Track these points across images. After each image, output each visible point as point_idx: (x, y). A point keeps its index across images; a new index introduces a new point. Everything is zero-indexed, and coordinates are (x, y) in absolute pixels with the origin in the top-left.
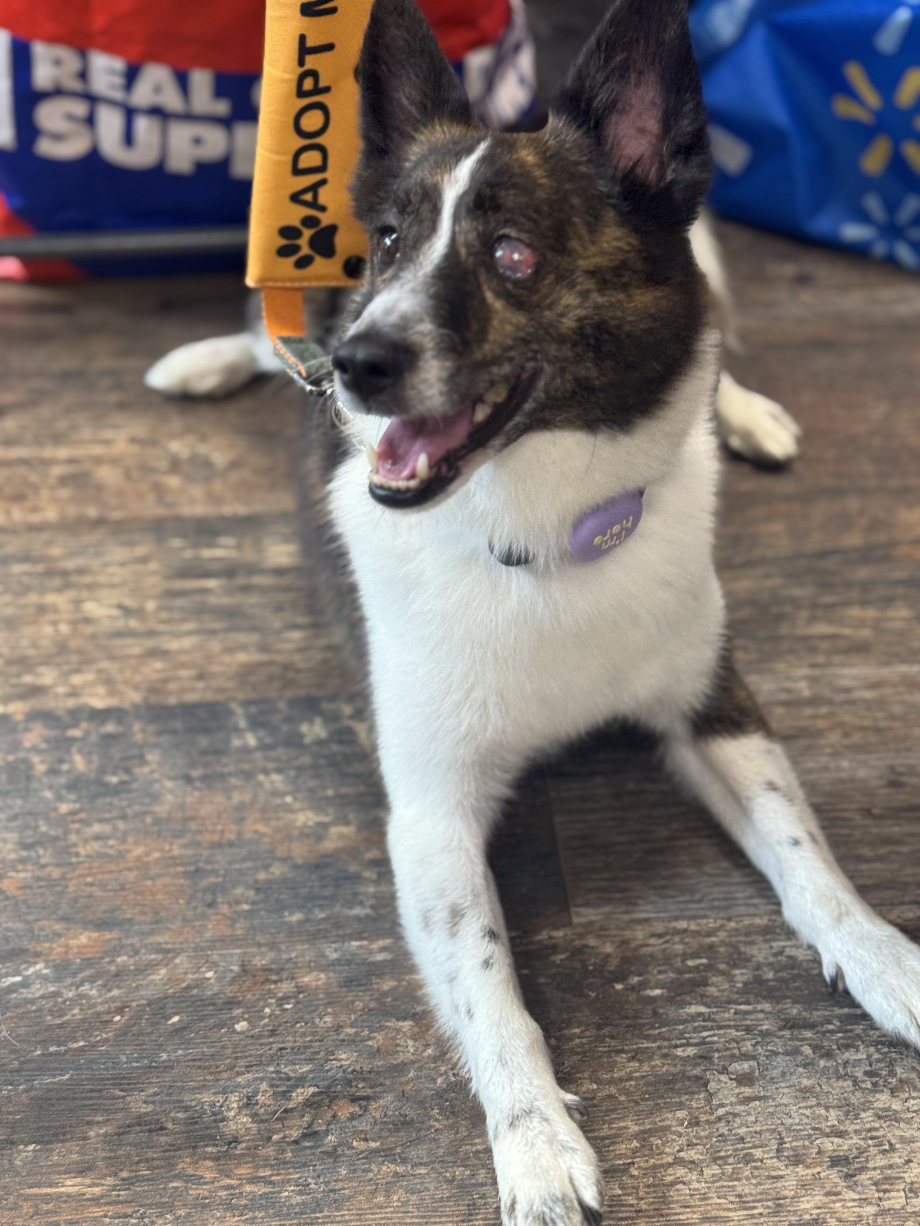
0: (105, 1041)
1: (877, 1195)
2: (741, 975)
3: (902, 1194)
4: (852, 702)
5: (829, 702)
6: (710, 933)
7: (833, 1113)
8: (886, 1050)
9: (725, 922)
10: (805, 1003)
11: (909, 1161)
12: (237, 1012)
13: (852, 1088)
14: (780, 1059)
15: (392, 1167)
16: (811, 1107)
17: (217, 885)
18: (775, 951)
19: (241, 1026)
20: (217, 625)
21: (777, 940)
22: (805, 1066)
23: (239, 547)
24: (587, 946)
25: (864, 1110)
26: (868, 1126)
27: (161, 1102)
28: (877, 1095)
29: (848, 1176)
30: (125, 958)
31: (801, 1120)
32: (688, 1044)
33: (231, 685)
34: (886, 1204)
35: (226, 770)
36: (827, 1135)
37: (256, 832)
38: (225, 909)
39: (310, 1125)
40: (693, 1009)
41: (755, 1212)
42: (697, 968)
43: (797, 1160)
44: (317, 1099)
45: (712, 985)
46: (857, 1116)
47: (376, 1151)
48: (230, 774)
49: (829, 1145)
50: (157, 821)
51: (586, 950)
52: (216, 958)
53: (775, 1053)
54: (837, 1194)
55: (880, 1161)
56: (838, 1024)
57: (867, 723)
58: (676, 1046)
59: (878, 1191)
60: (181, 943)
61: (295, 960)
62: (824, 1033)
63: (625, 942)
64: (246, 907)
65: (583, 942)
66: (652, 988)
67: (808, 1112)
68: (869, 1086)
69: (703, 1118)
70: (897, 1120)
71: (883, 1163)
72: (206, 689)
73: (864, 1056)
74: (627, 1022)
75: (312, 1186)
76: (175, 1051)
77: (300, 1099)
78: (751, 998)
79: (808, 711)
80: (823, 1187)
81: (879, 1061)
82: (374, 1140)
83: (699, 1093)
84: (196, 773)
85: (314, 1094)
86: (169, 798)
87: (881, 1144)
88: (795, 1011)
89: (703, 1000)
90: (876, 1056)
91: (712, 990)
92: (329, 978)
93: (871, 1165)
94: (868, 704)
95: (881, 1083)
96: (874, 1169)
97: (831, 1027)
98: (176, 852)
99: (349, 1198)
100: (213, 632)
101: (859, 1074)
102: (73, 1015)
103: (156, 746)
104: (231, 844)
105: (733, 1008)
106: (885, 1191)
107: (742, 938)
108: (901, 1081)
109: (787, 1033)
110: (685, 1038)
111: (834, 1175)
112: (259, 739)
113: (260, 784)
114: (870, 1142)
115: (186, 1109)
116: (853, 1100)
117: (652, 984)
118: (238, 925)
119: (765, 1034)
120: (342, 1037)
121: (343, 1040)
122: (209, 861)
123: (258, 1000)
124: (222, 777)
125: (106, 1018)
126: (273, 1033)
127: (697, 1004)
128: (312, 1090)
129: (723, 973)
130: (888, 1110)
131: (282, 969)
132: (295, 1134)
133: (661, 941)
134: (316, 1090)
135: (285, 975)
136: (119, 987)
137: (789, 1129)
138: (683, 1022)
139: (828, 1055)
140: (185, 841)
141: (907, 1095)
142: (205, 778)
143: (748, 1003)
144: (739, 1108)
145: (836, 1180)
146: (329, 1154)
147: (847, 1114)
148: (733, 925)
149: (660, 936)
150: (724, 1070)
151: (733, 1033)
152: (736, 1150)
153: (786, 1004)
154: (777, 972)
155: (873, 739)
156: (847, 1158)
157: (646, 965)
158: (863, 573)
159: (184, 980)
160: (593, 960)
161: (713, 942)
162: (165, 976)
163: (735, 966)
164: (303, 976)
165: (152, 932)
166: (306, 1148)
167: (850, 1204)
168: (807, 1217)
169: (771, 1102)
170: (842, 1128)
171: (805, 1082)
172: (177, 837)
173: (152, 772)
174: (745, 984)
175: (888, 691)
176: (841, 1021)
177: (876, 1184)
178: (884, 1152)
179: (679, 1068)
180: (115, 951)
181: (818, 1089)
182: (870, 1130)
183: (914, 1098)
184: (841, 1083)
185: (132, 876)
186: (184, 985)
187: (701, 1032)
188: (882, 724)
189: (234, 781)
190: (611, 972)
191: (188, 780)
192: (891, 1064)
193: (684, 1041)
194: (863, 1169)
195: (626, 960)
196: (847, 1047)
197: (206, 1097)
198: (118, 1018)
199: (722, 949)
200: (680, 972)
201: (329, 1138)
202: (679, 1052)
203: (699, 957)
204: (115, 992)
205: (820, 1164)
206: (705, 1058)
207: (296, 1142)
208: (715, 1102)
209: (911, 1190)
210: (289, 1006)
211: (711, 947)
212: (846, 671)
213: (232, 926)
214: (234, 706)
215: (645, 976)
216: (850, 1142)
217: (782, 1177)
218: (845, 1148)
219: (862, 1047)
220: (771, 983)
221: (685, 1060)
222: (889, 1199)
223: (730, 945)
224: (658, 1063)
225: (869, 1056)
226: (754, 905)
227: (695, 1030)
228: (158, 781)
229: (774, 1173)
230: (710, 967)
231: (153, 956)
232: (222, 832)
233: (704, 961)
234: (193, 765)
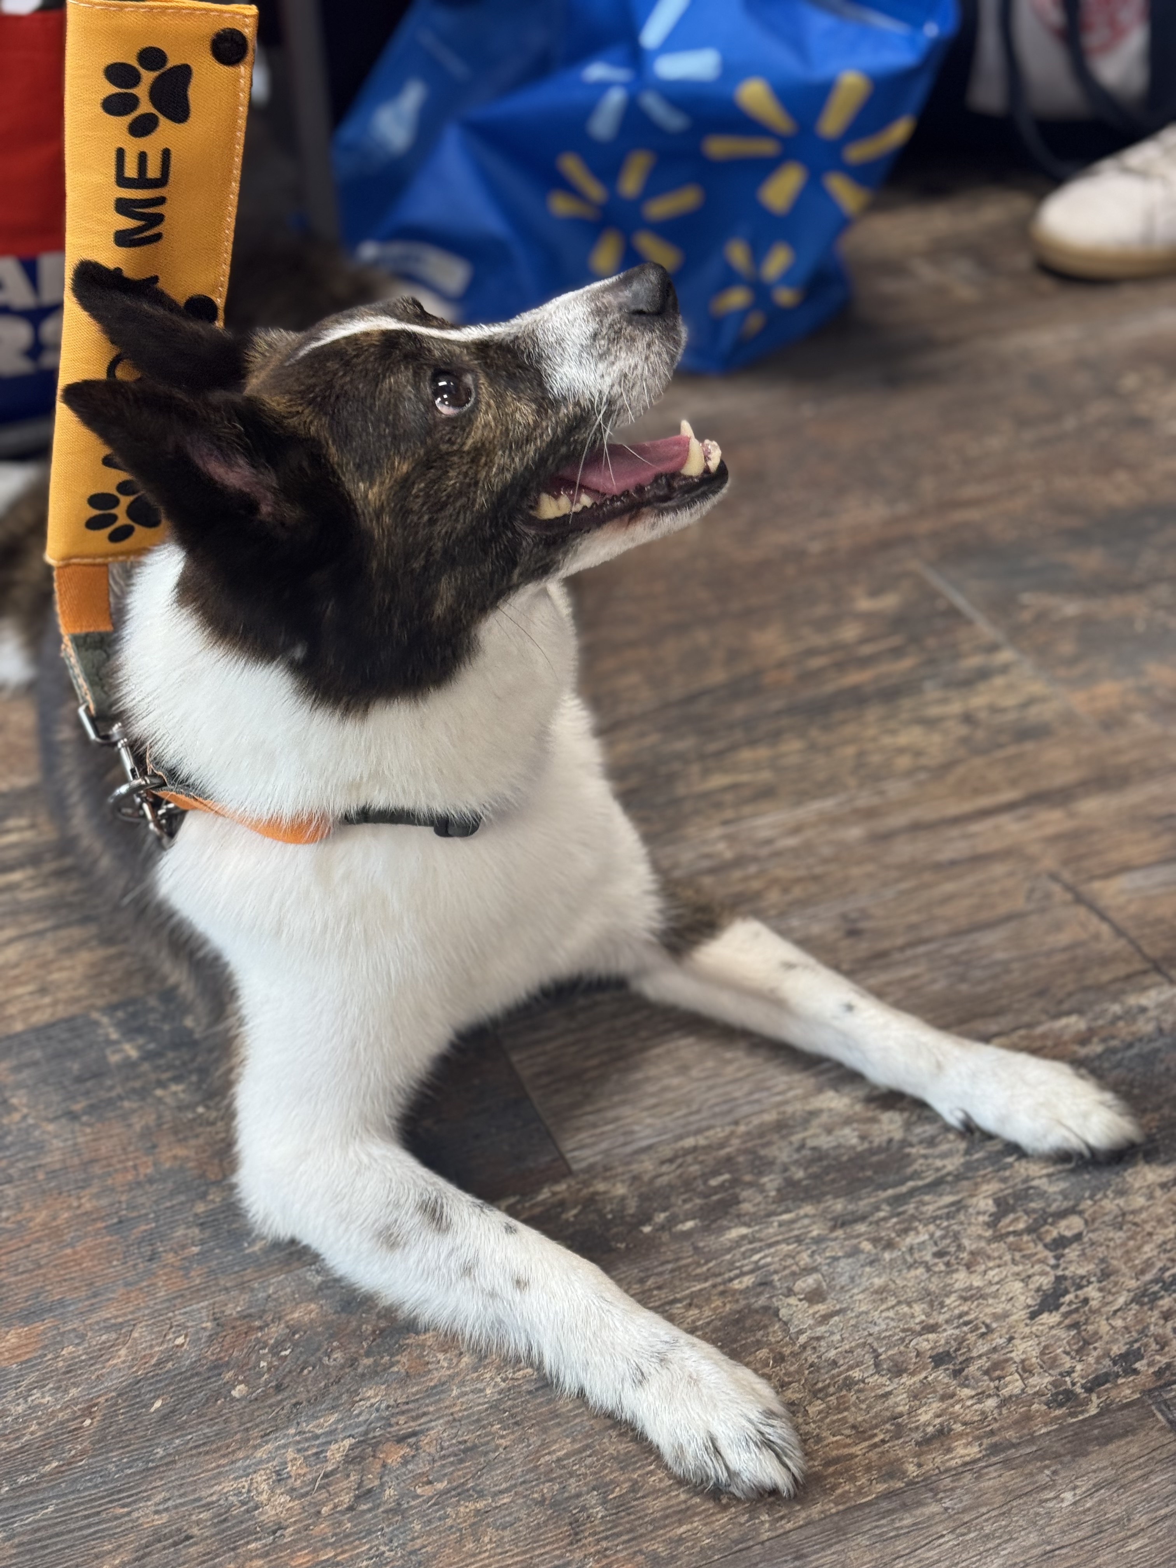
0: (83, 1452)
1: (992, 1385)
2: (771, 1182)
3: (1017, 1376)
4: (778, 854)
5: (755, 859)
6: (722, 1145)
7: (918, 1308)
8: (945, 1224)
9: (732, 1128)
10: (846, 1195)
11: (1011, 1339)
12: (229, 1375)
13: (926, 1276)
14: (842, 1263)
15: (471, 1506)
16: (893, 1307)
17: (151, 1232)
18: (796, 1145)
19: (238, 1391)
20: (40, 926)
21: (792, 1134)
22: (871, 1263)
23: (32, 826)
24: (596, 1193)
25: (947, 1295)
26: (957, 1312)
27: (176, 1507)
28: (955, 1276)
29: (956, 1373)
30: (71, 1348)
31: (888, 1325)
32: (743, 1274)
33: (83, 991)
34: (1005, 1392)
35: (113, 1094)
36: (920, 1334)
37: (175, 1157)
38: (170, 1258)
39: (360, 1485)
40: (735, 1233)
41: (877, 1439)
42: (722, 1187)
43: (898, 1370)
44: (357, 1452)
45: (744, 1201)
46: (942, 1305)
47: (447, 1491)
48: (120, 1098)
49: (925, 1343)
50: (52, 1174)
51: (597, 1198)
52: (181, 1319)
53: (836, 1259)
54: (953, 1395)
55: (982, 1347)
56: (888, 1208)
57: (802, 872)
58: (731, 1280)
59: (992, 1380)
60: (132, 1313)
61: (275, 1296)
62: (877, 1223)
63: (636, 1178)
64: (195, 1249)
65: (591, 1189)
66: (683, 1222)
67: (891, 1314)
68: (942, 1267)
69: (787, 1351)
70: (984, 1297)
71: (985, 1348)
72: (55, 1003)
73: (926, 1237)
74: (670, 1266)
75: (387, 1554)
76: (170, 1442)
77: (338, 1457)
78: (790, 1203)
79: (737, 874)
80: (935, 1392)
81: (943, 1237)
82: (439, 1480)
83: (772, 1324)
84: (77, 1107)
85: (352, 1448)
86: (57, 1143)
87: (977, 1328)
88: (839, 1206)
89: (741, 1219)
90: (938, 1233)
91: (746, 1207)
92: (322, 1306)
93: (975, 1354)
94: (795, 852)
95: (953, 1261)
96: (980, 1357)
97: (882, 1214)
98: (88, 1206)
99: (434, 1556)
100: (40, 934)
101: (928, 1257)
102: (32, 1433)
103: (19, 1086)
104: (151, 1181)
105: (776, 1220)
106: (1000, 1378)
107: (758, 1141)
108: (972, 1253)
109: (839, 1233)
110: (737, 1268)
111: (941, 1376)
112: (140, 1048)
113: (160, 1100)
114: (965, 1329)
115: (208, 1506)
116: (932, 1287)
117: (681, 1217)
118: (192, 1274)
119: (818, 1240)
120: (360, 1370)
121: (363, 1375)
122: (132, 1207)
123: (248, 1355)
124: (110, 1102)
125: (73, 1425)
126: (279, 1388)
127: (736, 1226)
128: (347, 1443)
129: (750, 1185)
130: (970, 1288)
131: (264, 1311)
132: (346, 1499)
133: (674, 1166)
134: (353, 1441)
135: (269, 1317)
136: (76, 1385)
137: (878, 1339)
138: (729, 1250)
139: (890, 1245)
140: (94, 1190)
141: (983, 1267)
142: (91, 1109)
143: (788, 1211)
144: (821, 1330)
145: (946, 1380)
146: (394, 1511)
147: (931, 1304)
148: (742, 1128)
149: (671, 1161)
150: (790, 1292)
151: (785, 1248)
152: (833, 1377)
153: (827, 1201)
154: (806, 1169)
155: (813, 888)
156: (948, 1353)
157: (668, 1198)
158: (740, 710)
159: (152, 1356)
160: (609, 1208)
161: (728, 1154)
162: (127, 1356)
163: (761, 1174)
164: (292, 1312)
165: (92, 1309)
166: (364, 1512)
167: (969, 1403)
168: (930, 1429)
169: (850, 1314)
170: (931, 1321)
171: (878, 1282)
172: (82, 1188)
173: (25, 1117)
174: (779, 1190)
175: (809, 834)
176: (890, 1204)
177: (987, 1372)
178: (983, 1335)
179: (743, 1303)
180: (57, 1343)
181: (893, 1286)
182: (960, 1316)
183: (991, 1269)
184: (913, 1273)
185: (44, 1248)
186: (154, 1361)
187: (751, 1256)
188: (818, 870)
189: (126, 1104)
190: (632, 1216)
191: (73, 1116)
192: (956, 1236)
193: (737, 1272)
194: (968, 1361)
195: (644, 1198)
196: (906, 1231)
197: (227, 1486)
198: (88, 1422)
199: (741, 1159)
200: (706, 1196)
201: (387, 1492)
202: (736, 1285)
203: (721, 1174)
204: (74, 1392)
205: (924, 1368)
206: (765, 1284)
207: (351, 1508)
208: (793, 1330)
209: (1025, 1370)
210: (287, 1352)
211: (729, 1159)
212: (760, 821)
213: (186, 1276)
214: (95, 1015)
215: (672, 1210)
216: (945, 1334)
217: (890, 1393)
218: (943, 1342)
219: (920, 1227)
220: (805, 1183)
221: (745, 1291)
222: (1006, 1386)
223: (746, 1151)
224: (719, 1303)
225: (932, 1236)
226: (758, 1101)
227: (744, 1256)
228: (35, 1126)
229: (880, 1392)
230: (735, 1182)
231: (104, 1337)
232: (135, 1167)
233: (727, 1176)
234: (72, 1098)
